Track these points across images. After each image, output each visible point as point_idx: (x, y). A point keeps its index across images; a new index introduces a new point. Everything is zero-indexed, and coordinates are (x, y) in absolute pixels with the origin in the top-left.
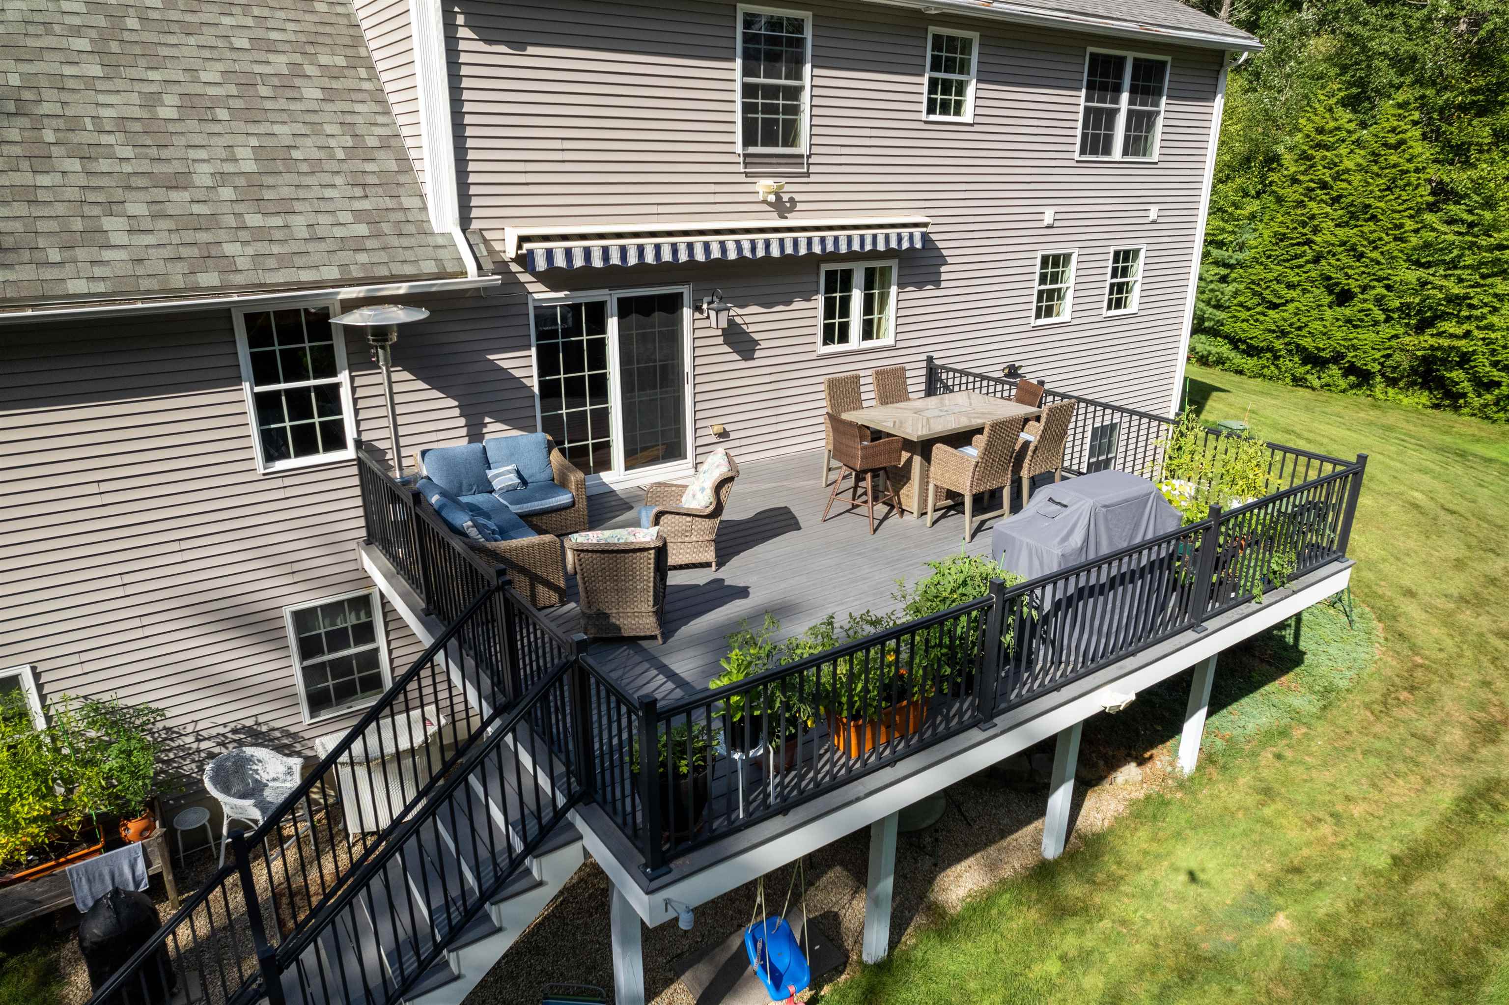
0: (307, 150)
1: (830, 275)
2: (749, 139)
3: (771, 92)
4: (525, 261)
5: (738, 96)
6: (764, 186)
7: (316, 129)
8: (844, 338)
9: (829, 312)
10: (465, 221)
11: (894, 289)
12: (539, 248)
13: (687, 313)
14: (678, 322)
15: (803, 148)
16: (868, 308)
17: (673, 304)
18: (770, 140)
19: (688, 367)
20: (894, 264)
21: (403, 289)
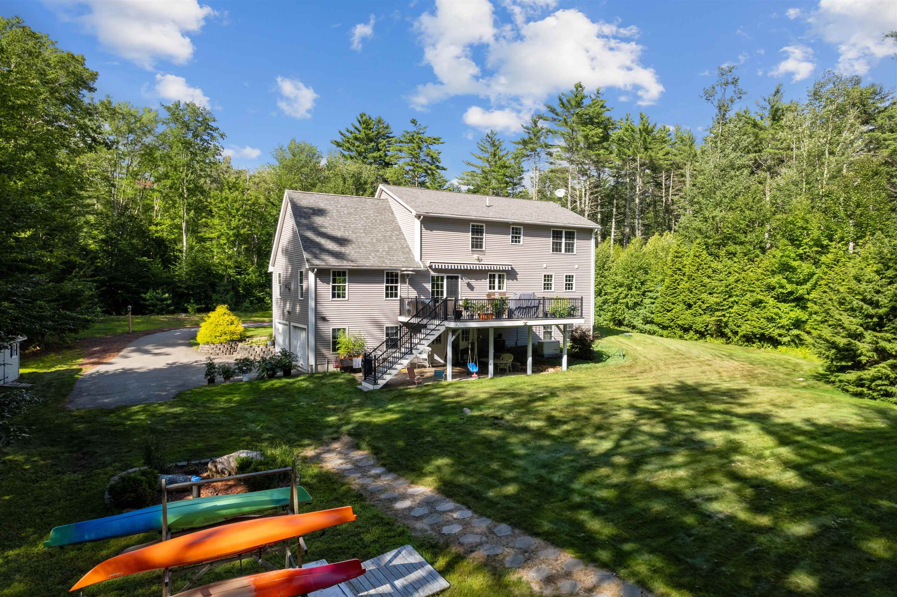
0: (395, 247)
1: (490, 275)
2: (472, 247)
3: (477, 238)
4: (431, 267)
5: (470, 239)
6: (476, 256)
7: (396, 244)
8: (494, 289)
9: (490, 283)
10: (421, 259)
11: (505, 280)
12: (433, 264)
13: (460, 280)
14: (458, 282)
15: (484, 249)
16: (499, 283)
17: (457, 278)
18: (477, 247)
19: (460, 291)
20: (505, 274)
21: (411, 269)
